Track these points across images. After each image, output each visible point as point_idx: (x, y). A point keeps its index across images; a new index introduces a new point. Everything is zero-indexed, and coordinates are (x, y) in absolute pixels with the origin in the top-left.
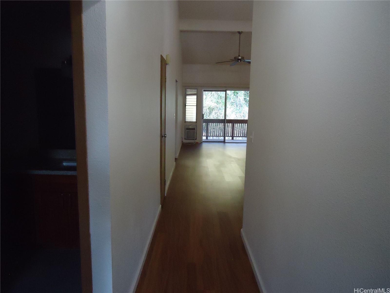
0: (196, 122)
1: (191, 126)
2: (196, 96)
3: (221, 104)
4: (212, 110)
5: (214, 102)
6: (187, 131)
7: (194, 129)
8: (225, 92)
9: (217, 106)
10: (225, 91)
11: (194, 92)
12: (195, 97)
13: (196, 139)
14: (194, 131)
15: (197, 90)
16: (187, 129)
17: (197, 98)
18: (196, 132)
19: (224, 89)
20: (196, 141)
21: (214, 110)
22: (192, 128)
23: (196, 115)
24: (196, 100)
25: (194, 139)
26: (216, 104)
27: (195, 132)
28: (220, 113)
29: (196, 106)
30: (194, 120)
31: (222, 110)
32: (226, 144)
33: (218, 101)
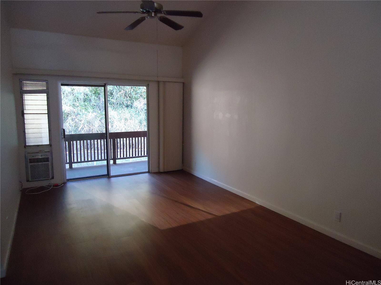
0: (50, 145)
1: (40, 154)
2: (46, 94)
3: (79, 107)
4: (67, 116)
5: (69, 105)
6: (31, 166)
7: (47, 160)
8: (103, 88)
9: (74, 110)
10: (104, 86)
11: (42, 86)
12: (44, 97)
13: (53, 178)
14: (48, 164)
15: (47, 83)
16: (31, 161)
17: (48, 98)
18: (52, 164)
19: (102, 83)
20: (53, 182)
21: (70, 116)
22: (43, 157)
23: (50, 131)
24: (46, 103)
25: (48, 179)
26: (72, 108)
27: (50, 164)
28: (78, 119)
29: (47, 115)
30: (46, 141)
31: (81, 115)
32: (113, 179)
33: (75, 103)
